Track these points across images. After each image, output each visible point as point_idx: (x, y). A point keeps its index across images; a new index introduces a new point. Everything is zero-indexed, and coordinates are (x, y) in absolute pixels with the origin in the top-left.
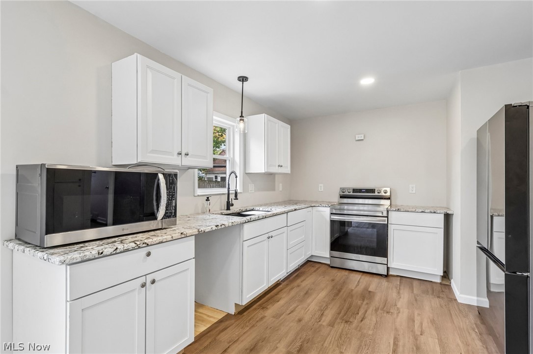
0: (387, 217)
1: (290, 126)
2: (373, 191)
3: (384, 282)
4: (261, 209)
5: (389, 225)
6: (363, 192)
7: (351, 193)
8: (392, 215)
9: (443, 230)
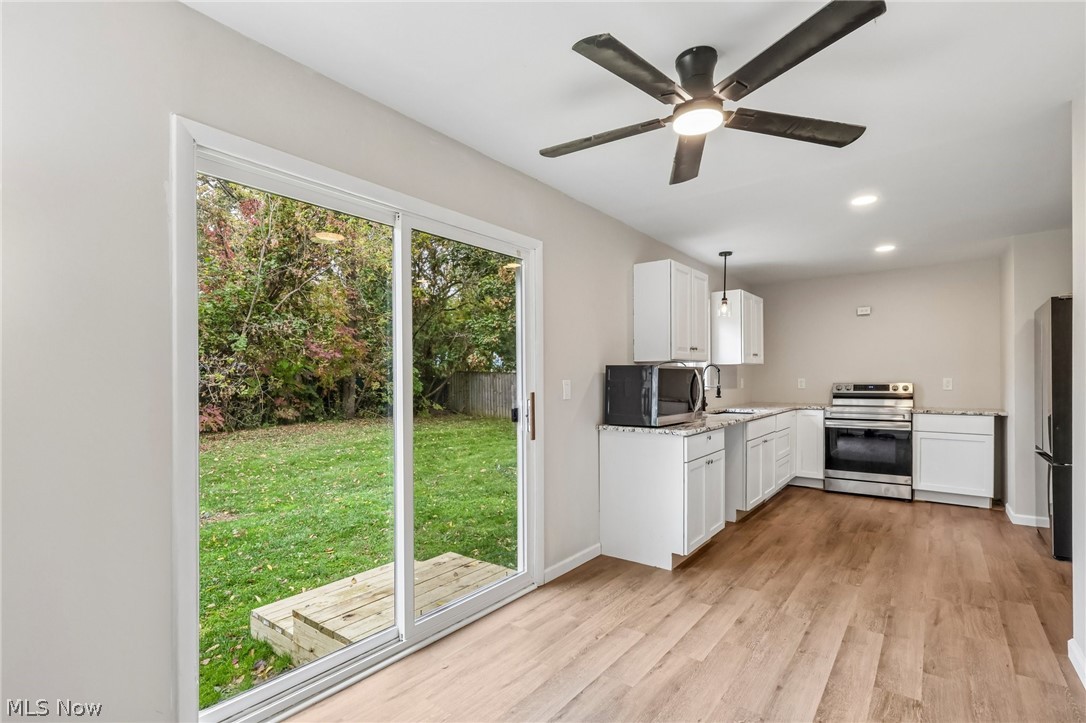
0: (911, 422)
1: (762, 300)
2: (886, 387)
3: (908, 508)
4: (738, 410)
5: (914, 433)
6: (871, 389)
7: (852, 391)
8: (919, 420)
9: (993, 437)
